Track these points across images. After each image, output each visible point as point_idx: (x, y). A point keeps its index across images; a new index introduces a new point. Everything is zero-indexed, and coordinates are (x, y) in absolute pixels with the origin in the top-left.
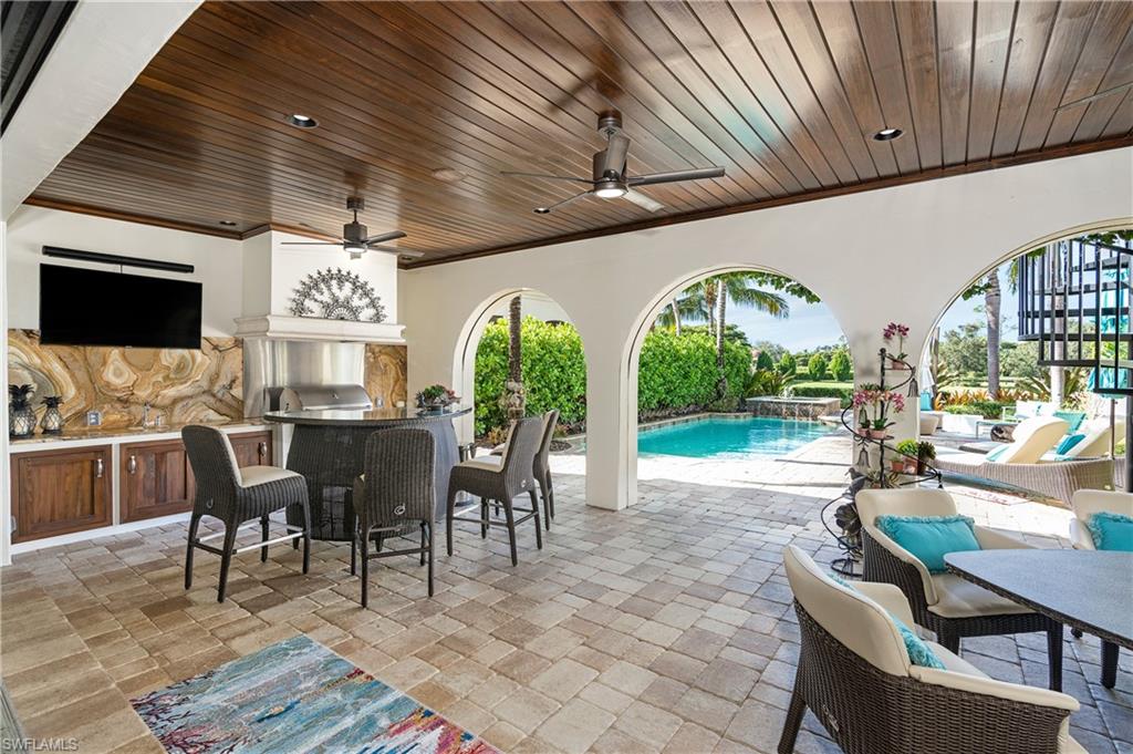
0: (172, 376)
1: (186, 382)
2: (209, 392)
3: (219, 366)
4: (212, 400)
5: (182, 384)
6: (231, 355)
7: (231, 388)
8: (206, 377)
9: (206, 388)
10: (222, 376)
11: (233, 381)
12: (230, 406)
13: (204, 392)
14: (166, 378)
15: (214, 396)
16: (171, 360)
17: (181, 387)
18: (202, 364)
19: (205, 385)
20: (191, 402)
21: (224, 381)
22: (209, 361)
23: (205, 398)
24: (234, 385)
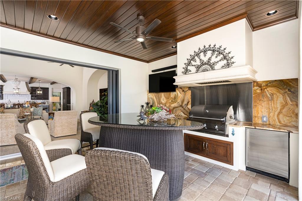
0: (173, 100)
1: (176, 102)
2: (181, 106)
3: (184, 97)
4: (182, 109)
5: (175, 103)
6: (187, 93)
7: (187, 105)
8: (181, 101)
9: (181, 105)
10: (185, 101)
11: (188, 103)
12: (187, 112)
13: (180, 106)
14: (172, 101)
15: (183, 107)
16: (173, 96)
17: (175, 104)
18: (180, 96)
19: (180, 103)
20: (177, 109)
21: (185, 103)
22: (182, 96)
23: (181, 108)
24: (189, 104)
